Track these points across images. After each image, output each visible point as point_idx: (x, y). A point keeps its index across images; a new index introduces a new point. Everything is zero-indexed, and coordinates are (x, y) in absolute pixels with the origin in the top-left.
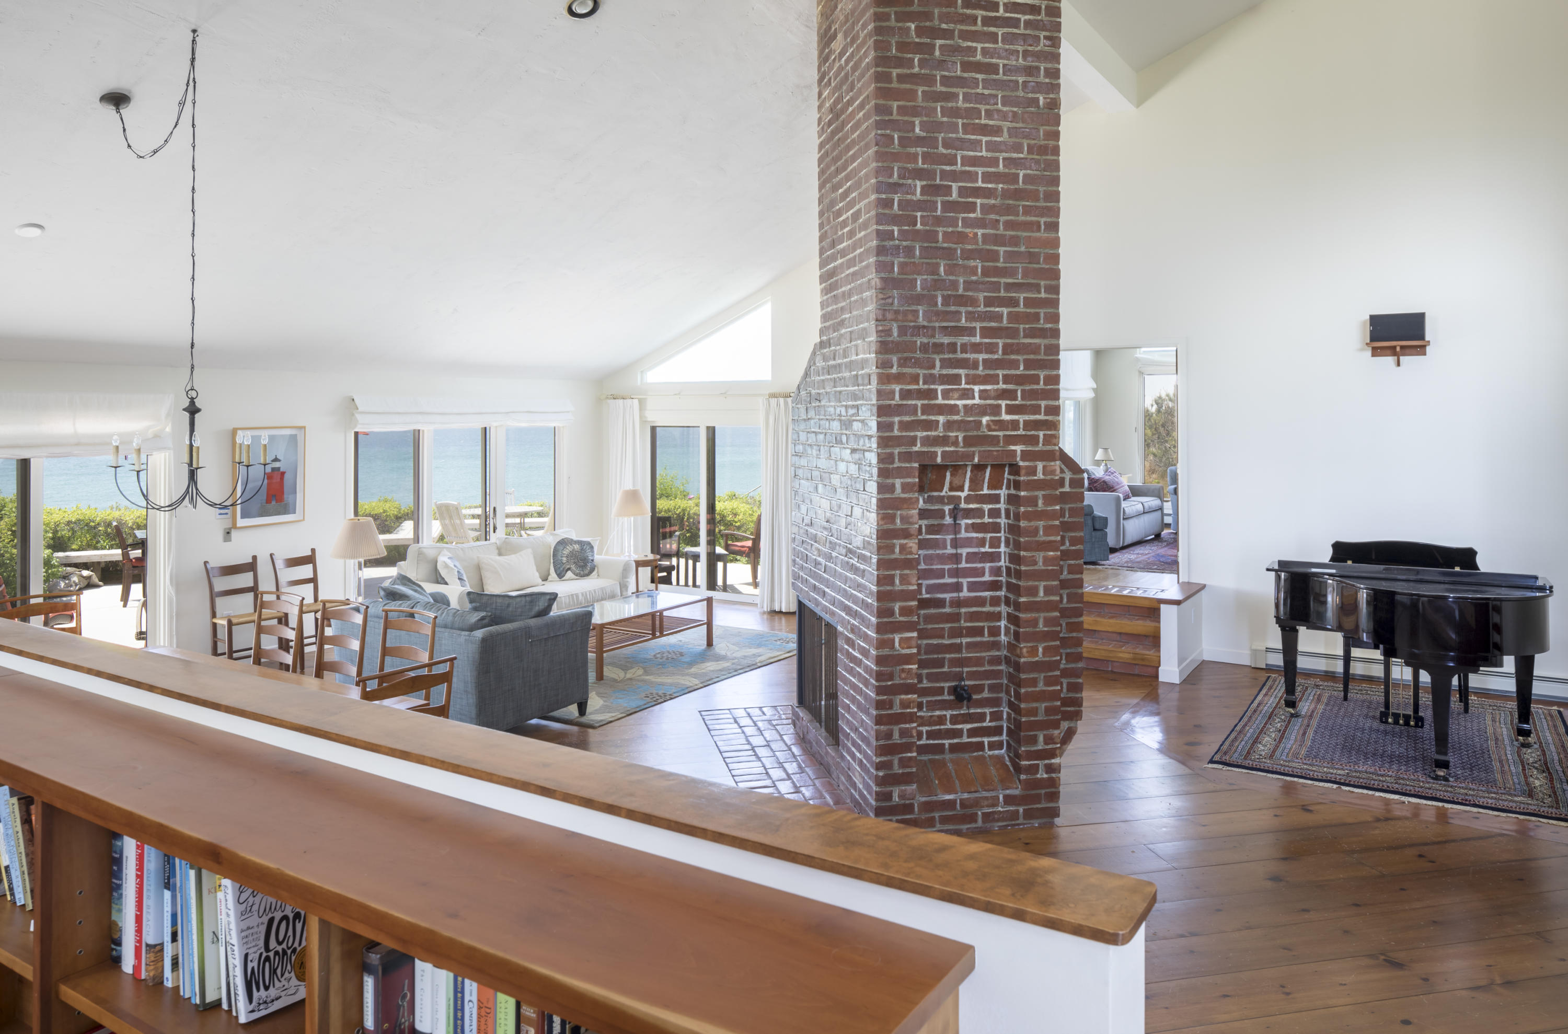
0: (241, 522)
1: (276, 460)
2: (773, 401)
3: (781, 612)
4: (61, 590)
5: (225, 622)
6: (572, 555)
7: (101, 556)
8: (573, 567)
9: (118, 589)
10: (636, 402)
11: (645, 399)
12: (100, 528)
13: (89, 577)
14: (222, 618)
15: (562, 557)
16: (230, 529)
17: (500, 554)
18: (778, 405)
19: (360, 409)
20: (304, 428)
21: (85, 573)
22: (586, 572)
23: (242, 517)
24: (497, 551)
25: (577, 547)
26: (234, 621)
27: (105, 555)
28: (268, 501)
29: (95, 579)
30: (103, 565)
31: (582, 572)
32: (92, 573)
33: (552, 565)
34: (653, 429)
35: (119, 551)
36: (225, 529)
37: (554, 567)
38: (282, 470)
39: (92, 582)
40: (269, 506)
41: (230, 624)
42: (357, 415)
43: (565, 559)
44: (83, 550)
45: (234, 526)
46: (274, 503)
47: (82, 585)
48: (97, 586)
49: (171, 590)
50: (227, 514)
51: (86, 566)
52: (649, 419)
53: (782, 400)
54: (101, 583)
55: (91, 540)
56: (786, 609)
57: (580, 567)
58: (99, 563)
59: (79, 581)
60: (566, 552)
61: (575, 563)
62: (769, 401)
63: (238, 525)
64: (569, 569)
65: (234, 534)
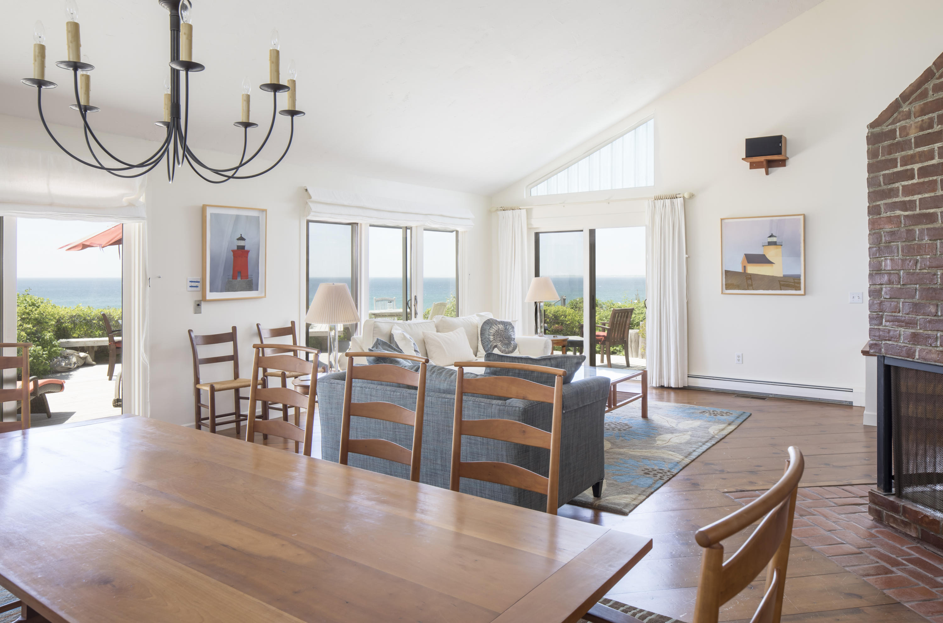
0: (210, 296)
1: (241, 239)
2: (659, 203)
3: (669, 388)
4: (62, 367)
5: (208, 388)
6: (498, 334)
7: (94, 342)
8: (499, 344)
9: (104, 368)
10: (524, 212)
11: (531, 209)
12: (94, 322)
13: (85, 358)
14: (205, 385)
15: (489, 335)
16: (201, 301)
17: (438, 331)
18: (664, 206)
19: (314, 198)
20: (266, 211)
21: (82, 354)
22: (511, 349)
23: (211, 291)
24: (435, 329)
25: (501, 327)
26: (217, 387)
27: (97, 341)
28: (234, 277)
29: (90, 360)
30: (96, 349)
31: (507, 349)
32: (87, 355)
33: (480, 342)
34: (537, 235)
35: (107, 339)
36: (196, 301)
37: (483, 344)
38: (246, 248)
39: (87, 362)
40: (235, 282)
41: (213, 390)
42: (311, 205)
43: (492, 337)
44: (81, 337)
45: (204, 299)
46: (239, 279)
47: (80, 364)
48: (91, 365)
49: (145, 358)
50: (197, 287)
51: (82, 349)
52: (535, 226)
53: (668, 202)
54: (94, 363)
55: (87, 330)
56: (675, 384)
57: (505, 344)
58: (93, 347)
59: (77, 361)
60: (492, 331)
61: (500, 341)
62: (654, 203)
63: (208, 298)
64: (496, 346)
65: (204, 306)
